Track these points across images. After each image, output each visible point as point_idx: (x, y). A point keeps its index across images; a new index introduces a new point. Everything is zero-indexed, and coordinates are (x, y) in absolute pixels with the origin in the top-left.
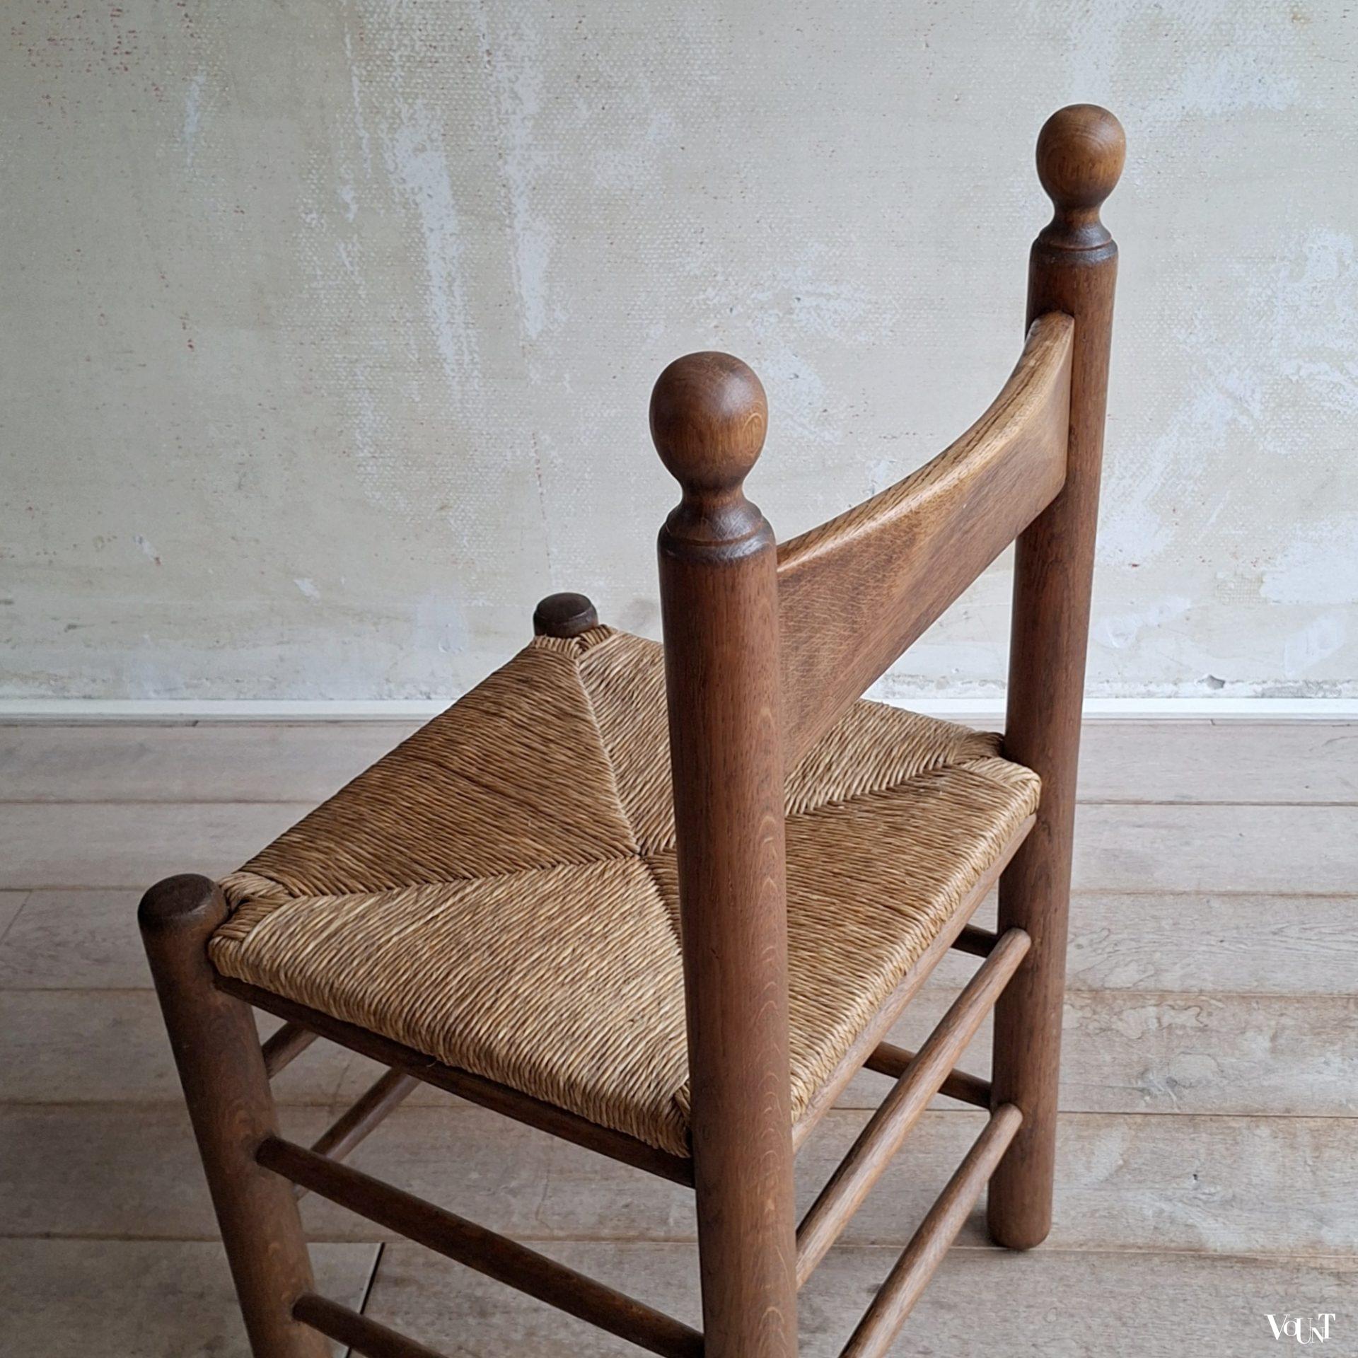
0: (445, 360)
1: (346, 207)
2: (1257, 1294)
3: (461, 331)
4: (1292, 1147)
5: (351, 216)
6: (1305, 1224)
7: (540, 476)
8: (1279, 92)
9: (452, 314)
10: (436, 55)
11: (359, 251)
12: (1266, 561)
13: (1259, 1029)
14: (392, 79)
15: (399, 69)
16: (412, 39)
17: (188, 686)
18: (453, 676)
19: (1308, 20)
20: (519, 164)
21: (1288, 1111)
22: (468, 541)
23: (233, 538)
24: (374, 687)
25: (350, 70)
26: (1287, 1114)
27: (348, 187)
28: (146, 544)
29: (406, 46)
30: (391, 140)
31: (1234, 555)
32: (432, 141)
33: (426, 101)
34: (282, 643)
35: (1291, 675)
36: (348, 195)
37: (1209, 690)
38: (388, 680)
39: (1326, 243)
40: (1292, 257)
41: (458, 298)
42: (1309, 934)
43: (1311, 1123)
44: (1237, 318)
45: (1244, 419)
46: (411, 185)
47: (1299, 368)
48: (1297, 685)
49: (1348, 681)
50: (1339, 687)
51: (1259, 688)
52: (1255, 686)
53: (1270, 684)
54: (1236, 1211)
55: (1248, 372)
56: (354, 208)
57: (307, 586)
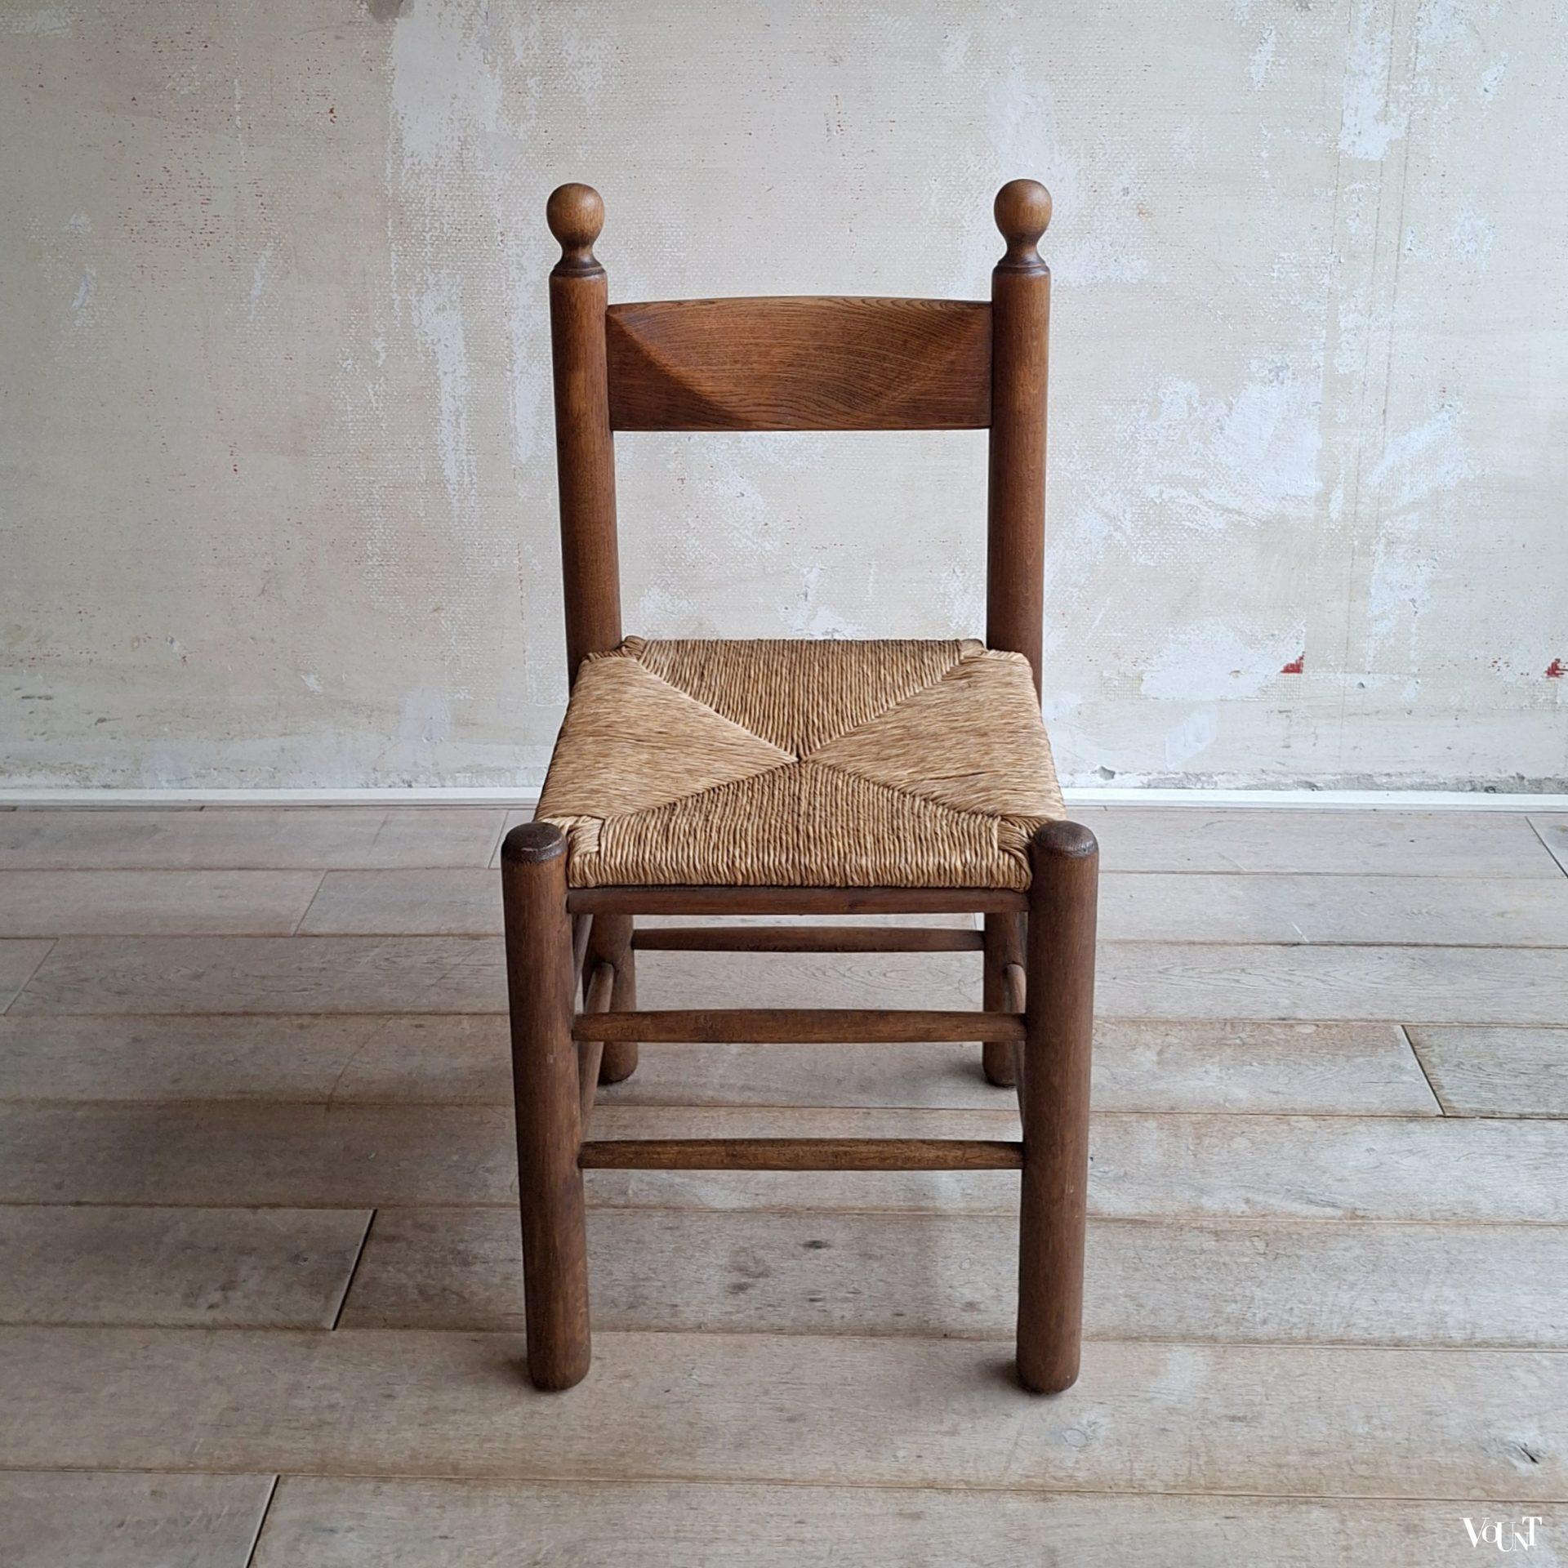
0: (448, 481)
1: (377, 355)
2: (1145, 1247)
3: (464, 457)
4: (1176, 1136)
5: (380, 362)
6: (1188, 1194)
7: (521, 581)
8: (1132, 269)
9: (457, 442)
10: (460, 235)
11: (384, 391)
12: (1144, 661)
13: (1148, 1046)
14: (424, 254)
15: (429, 246)
16: (442, 223)
17: (197, 775)
18: (433, 765)
19: (1151, 215)
20: (521, 320)
21: (1172, 1109)
22: (456, 640)
23: (252, 638)
24: (361, 775)
25: (390, 246)
26: (1172, 1111)
27: (380, 339)
28: (176, 644)
29: (436, 228)
30: (419, 301)
31: (1116, 655)
32: (451, 301)
33: (448, 271)
34: (285, 735)
35: (1171, 767)
36: (379, 345)
37: (1101, 781)
38: (375, 769)
39: (1177, 390)
40: (1150, 400)
41: (463, 429)
42: (1191, 973)
43: (1193, 1118)
44: (1108, 450)
45: (1118, 535)
46: (432, 337)
47: (1161, 492)
48: (1178, 776)
49: (1223, 774)
50: (1216, 778)
51: (1145, 779)
52: (1142, 777)
53: (1155, 776)
54: (1127, 1185)
55: (1119, 495)
56: (383, 356)
57: (312, 682)
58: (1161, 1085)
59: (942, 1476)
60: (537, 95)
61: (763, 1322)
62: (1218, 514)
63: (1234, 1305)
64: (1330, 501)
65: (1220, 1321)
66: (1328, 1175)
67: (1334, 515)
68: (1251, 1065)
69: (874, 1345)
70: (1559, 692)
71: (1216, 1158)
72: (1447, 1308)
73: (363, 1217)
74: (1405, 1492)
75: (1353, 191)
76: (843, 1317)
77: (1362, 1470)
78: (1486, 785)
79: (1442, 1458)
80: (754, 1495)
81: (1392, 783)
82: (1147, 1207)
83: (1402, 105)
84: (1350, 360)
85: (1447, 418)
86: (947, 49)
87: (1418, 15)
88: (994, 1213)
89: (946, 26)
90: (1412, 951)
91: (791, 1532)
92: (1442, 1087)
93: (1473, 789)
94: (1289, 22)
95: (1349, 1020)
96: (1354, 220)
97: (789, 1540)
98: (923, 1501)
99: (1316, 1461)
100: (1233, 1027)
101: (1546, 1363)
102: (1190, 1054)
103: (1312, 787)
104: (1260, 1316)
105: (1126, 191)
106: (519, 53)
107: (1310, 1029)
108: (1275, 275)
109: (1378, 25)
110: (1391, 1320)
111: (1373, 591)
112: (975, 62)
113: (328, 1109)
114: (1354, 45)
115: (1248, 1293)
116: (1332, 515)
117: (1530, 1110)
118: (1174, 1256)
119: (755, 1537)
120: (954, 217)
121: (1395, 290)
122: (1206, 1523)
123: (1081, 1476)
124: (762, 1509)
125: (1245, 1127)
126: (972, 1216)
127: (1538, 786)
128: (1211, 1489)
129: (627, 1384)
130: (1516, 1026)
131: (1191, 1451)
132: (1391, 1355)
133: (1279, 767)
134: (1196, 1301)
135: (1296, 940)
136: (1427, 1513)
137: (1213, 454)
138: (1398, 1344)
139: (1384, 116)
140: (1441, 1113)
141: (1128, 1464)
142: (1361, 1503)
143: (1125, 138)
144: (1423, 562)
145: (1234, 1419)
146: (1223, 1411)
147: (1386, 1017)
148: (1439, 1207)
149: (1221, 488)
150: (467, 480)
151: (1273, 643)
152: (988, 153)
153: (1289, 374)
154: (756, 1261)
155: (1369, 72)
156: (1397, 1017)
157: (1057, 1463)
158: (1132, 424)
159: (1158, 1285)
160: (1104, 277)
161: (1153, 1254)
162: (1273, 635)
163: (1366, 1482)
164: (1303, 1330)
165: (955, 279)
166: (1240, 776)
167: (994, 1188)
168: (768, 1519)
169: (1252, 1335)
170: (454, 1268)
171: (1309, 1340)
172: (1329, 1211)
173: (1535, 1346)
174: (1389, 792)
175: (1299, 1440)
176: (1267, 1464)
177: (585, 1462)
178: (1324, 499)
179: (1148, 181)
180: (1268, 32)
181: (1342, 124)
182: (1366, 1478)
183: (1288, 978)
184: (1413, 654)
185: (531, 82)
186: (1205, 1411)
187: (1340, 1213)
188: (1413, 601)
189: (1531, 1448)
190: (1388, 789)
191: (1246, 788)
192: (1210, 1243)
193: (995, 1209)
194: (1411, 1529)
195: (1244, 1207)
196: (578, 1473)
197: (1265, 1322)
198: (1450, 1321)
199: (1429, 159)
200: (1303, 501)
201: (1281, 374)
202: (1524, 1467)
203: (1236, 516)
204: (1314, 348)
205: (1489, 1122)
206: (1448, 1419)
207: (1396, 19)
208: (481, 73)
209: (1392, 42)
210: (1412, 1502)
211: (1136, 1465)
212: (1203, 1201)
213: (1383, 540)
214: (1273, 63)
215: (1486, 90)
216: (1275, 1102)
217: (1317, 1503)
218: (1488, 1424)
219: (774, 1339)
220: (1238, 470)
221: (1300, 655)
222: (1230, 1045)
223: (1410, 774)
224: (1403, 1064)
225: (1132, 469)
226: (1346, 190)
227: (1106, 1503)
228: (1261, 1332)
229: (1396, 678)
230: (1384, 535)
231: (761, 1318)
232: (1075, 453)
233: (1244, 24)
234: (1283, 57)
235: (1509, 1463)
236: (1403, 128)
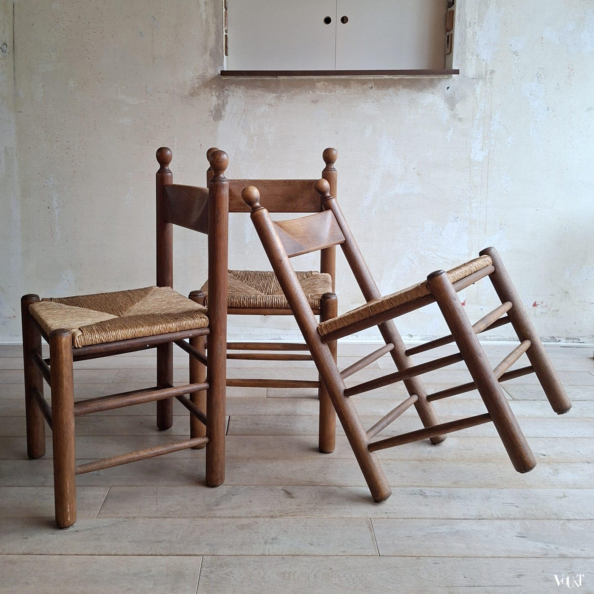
35: (429, 333)
37: (409, 338)
39: (429, 223)
40: (422, 226)
45: (413, 265)
47: (425, 253)
48: (431, 336)
51: (421, 338)
52: (420, 337)
53: (424, 336)
55: (413, 253)
60: (256, 141)
62: (441, 260)
64: (471, 256)
70: (536, 311)
75: (475, 169)
81: (491, 338)
83: (487, 147)
84: (475, 215)
85: (502, 232)
86: (366, 130)
87: (491, 123)
89: (366, 124)
92: (512, 395)
93: (514, 341)
94: (457, 124)
96: (475, 177)
101: (546, 440)
105: (414, 169)
106: (252, 130)
108: (455, 192)
109: (480, 125)
111: (484, 281)
112: (374, 134)
114: (474, 130)
120: (368, 175)
121: (487, 196)
137: (439, 242)
139: (482, 149)
149: (441, 251)
152: (377, 158)
153: (459, 219)
155: (478, 138)
158: (416, 233)
160: (408, 192)
165: (368, 192)
173: (543, 438)
178: (469, 255)
179: (420, 166)
180: (451, 127)
181: (471, 151)
185: (255, 138)
189: (543, 453)
190: (490, 340)
199: (495, 161)
200: (464, 255)
201: (457, 219)
202: (542, 457)
203: (446, 260)
204: (466, 212)
205: (525, 401)
207: (484, 124)
208: (242, 135)
209: (484, 130)
214: (453, 135)
215: (509, 143)
220: (446, 246)
221: (465, 300)
223: (496, 336)
225: (417, 246)
226: (473, 169)
232: (401, 241)
233: (445, 125)
234: (455, 134)
236: (487, 153)
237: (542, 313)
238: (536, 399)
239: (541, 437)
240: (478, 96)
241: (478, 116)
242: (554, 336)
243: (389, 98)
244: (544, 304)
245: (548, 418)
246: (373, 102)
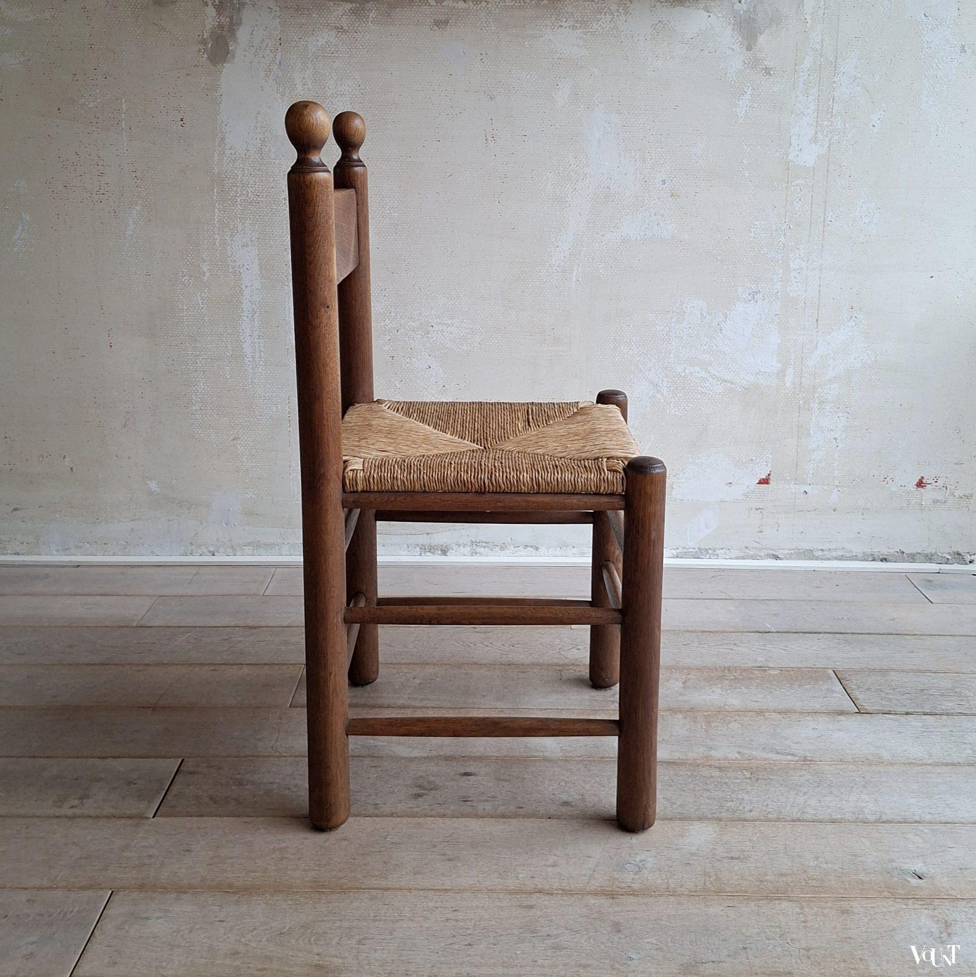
0: (246, 356)
1: (204, 274)
3: (256, 340)
4: (694, 722)
5: (205, 279)
6: (701, 750)
7: (290, 421)
9: (252, 331)
10: (259, 199)
11: (207, 297)
13: (677, 680)
14: (235, 211)
15: (239, 206)
16: (248, 191)
17: (76, 547)
18: (229, 541)
19: (679, 197)
22: (246, 459)
23: (116, 456)
24: (183, 548)
25: (215, 205)
26: (692, 710)
27: (206, 264)
28: (67, 459)
29: (244, 194)
30: (231, 240)
32: (252, 241)
33: (251, 222)
34: (134, 520)
35: (691, 544)
36: (205, 267)
38: (191, 544)
39: (694, 305)
40: (678, 311)
41: (256, 323)
42: (703, 646)
43: (705, 713)
44: (653, 342)
45: (659, 396)
46: (240, 263)
47: (685, 369)
48: (695, 551)
49: (722, 549)
50: (717, 552)
51: (675, 552)
52: (673, 551)
53: (680, 550)
54: (664, 745)
55: (659, 370)
56: (208, 274)
57: (153, 486)
58: (685, 698)
59: (547, 887)
61: (433, 812)
62: (719, 383)
63: (731, 803)
64: (785, 376)
65: (722, 810)
66: (789, 740)
67: (788, 385)
68: (741, 688)
69: (504, 822)
70: (923, 497)
71: (719, 732)
72: (864, 805)
73: (175, 764)
74: (839, 893)
75: (797, 185)
76: (484, 809)
77: (814, 883)
78: (881, 557)
79: (862, 876)
80: (426, 897)
81: (825, 555)
82: (676, 756)
83: (825, 133)
84: (796, 288)
85: (854, 325)
86: (558, 92)
87: (834, 80)
88: (581, 758)
89: (557, 79)
90: (838, 636)
91: (450, 916)
92: (858, 699)
93: (874, 560)
94: (759, 82)
95: (800, 668)
96: (798, 203)
97: (447, 920)
98: (533, 900)
99: (784, 879)
100: (729, 670)
101: (926, 831)
102: (702, 684)
103: (777, 558)
104: (748, 808)
105: (664, 182)
106: (299, 87)
107: (778, 672)
108: (752, 235)
109: (811, 85)
110: (829, 810)
111: (811, 432)
112: (574, 101)
113: (154, 710)
114: (797, 97)
115: (740, 797)
116: (787, 384)
117: (913, 710)
118: (694, 779)
119: (426, 919)
120: (561, 195)
121: (823, 245)
122: (715, 908)
123: (636, 886)
124: (430, 904)
125: (737, 718)
126: (567, 760)
127: (912, 558)
128: (718, 892)
129: (345, 843)
130: (903, 671)
131: (705, 874)
132: (830, 827)
133: (756, 545)
134: (707, 801)
135: (768, 630)
136: (855, 904)
137: (716, 345)
138: (833, 822)
139: (815, 140)
140: (858, 711)
141: (666, 881)
142: (813, 899)
143: (663, 150)
144: (841, 415)
145: (732, 858)
146: (725, 855)
147: (823, 666)
148: (857, 756)
149: (720, 367)
150: (257, 355)
151: (751, 465)
152: (582, 157)
153: (761, 296)
154: (430, 783)
155: (806, 114)
156: (830, 667)
157: (620, 880)
158: (667, 326)
159: (684, 793)
160: (650, 234)
161: (680, 778)
162: (752, 460)
163: (816, 889)
164: (775, 815)
165: (561, 234)
166: (732, 550)
167: (581, 747)
168: (435, 909)
169: (743, 816)
170: (233, 787)
171: (778, 820)
172: (790, 758)
173: (920, 823)
174: (823, 561)
175: (774, 869)
176: (753, 880)
177: (316, 882)
178: (781, 374)
179: (677, 176)
180: (747, 87)
181: (791, 144)
182: (816, 887)
183: (763, 648)
184: (836, 473)
186: (714, 854)
187: (797, 759)
188: (835, 439)
189: (919, 872)
190: (822, 559)
191: (736, 558)
192: (717, 773)
193: (582, 756)
194: (844, 912)
195: (737, 756)
196: (311, 887)
197: (751, 811)
198: (866, 811)
199: (841, 167)
200: (769, 376)
201: (756, 296)
202: (915, 881)
203: (729, 385)
204: (775, 280)
205: (887, 715)
206: (866, 858)
207: (821, 83)
208: (275, 99)
209: (819, 96)
210: (844, 899)
211: (670, 881)
212: (711, 752)
213: (817, 401)
214: (750, 106)
215: (874, 126)
216: (756, 706)
217: (785, 899)
218: (892, 861)
219: (440, 820)
220: (731, 355)
221: (769, 473)
222: (727, 679)
223: (836, 550)
224: (834, 688)
225: (667, 354)
226: (793, 184)
227: (652, 899)
228: (748, 816)
229: (826, 488)
230: (817, 397)
231: (431, 810)
232: (633, 343)
233: (733, 83)
234: (755, 103)
235: (905, 879)
236: (825, 147)
237: (936, 501)
238: (910, 710)
239: (916, 822)
240: (809, 17)
241: (807, 63)
242: (960, 551)
243: (608, 17)
244: (941, 483)
245: (936, 765)
246: (574, 28)
